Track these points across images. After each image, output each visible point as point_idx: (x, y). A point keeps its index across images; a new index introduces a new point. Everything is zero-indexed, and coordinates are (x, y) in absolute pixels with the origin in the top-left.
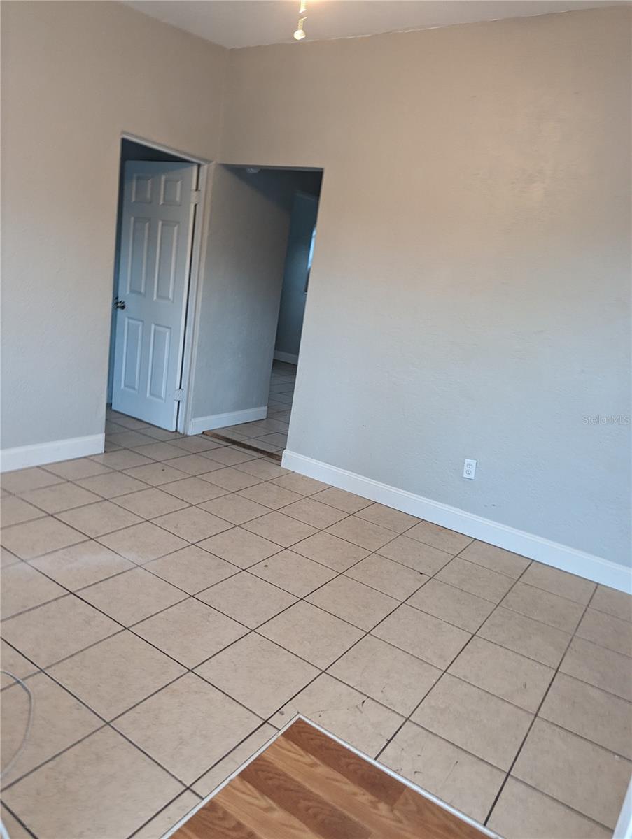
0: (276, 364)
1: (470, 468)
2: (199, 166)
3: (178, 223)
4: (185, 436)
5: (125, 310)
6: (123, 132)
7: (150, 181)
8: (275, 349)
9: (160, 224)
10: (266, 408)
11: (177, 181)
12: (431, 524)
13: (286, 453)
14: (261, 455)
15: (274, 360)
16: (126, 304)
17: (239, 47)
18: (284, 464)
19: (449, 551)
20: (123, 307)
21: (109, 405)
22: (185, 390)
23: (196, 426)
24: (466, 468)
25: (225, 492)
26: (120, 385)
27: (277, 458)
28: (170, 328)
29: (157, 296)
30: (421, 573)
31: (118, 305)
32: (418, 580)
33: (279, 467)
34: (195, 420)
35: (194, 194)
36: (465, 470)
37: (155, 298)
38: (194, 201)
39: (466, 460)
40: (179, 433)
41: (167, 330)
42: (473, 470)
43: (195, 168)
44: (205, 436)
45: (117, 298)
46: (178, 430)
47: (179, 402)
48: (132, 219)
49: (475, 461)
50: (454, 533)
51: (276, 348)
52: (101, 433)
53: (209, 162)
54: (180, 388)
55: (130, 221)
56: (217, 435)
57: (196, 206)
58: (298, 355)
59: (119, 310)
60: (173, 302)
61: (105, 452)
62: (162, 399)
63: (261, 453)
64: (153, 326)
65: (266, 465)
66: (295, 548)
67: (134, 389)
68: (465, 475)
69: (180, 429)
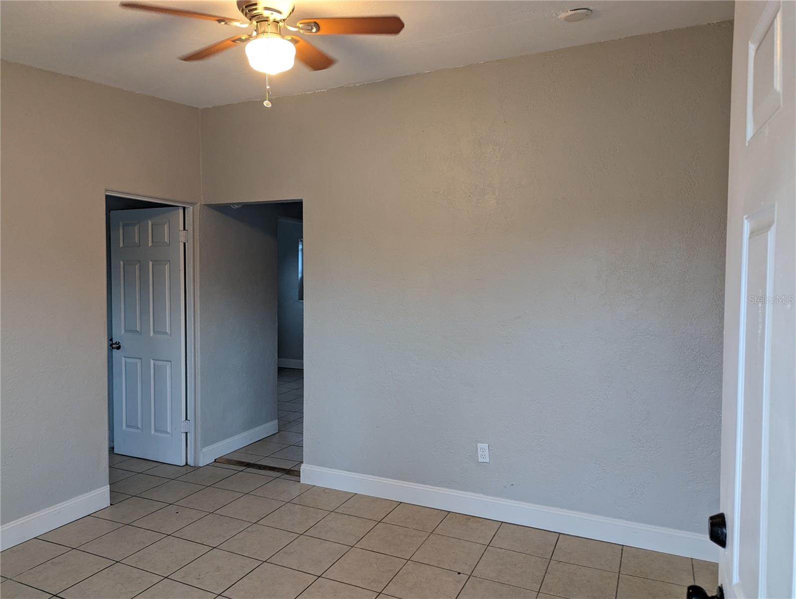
0: (282, 371)
1: (483, 452)
2: (184, 208)
3: (169, 261)
4: (197, 468)
5: (121, 348)
6: (106, 190)
7: (136, 228)
8: (279, 357)
9: (151, 263)
10: (276, 422)
11: (165, 225)
12: (457, 515)
13: (304, 468)
14: (279, 474)
15: (278, 368)
16: (121, 344)
17: (210, 107)
18: (303, 480)
19: (481, 541)
20: (119, 348)
21: (111, 449)
22: (192, 421)
23: (207, 456)
24: (480, 453)
25: (246, 525)
26: (122, 425)
27: (293, 473)
28: (171, 361)
29: (154, 332)
30: (459, 573)
31: (113, 346)
32: (457, 582)
33: (299, 484)
34: (205, 450)
35: (182, 233)
36: (479, 456)
37: (152, 334)
38: (182, 239)
39: (478, 444)
40: (190, 466)
41: (167, 363)
42: (487, 453)
43: (181, 211)
44: (218, 464)
45: (111, 340)
46: (189, 463)
47: (186, 433)
48: (122, 263)
49: (487, 445)
50: (480, 520)
51: (280, 355)
52: (106, 485)
53: (192, 204)
54: (186, 419)
55: (119, 265)
56: (230, 460)
57: (185, 244)
58: (302, 359)
59: (115, 351)
60: (171, 336)
61: (111, 504)
62: (168, 433)
63: (278, 471)
64: (152, 361)
65: (285, 485)
66: (329, 574)
67: (138, 428)
68: (480, 460)
69: (191, 462)
